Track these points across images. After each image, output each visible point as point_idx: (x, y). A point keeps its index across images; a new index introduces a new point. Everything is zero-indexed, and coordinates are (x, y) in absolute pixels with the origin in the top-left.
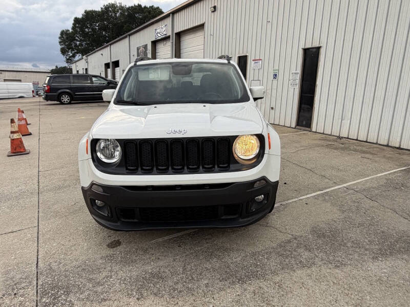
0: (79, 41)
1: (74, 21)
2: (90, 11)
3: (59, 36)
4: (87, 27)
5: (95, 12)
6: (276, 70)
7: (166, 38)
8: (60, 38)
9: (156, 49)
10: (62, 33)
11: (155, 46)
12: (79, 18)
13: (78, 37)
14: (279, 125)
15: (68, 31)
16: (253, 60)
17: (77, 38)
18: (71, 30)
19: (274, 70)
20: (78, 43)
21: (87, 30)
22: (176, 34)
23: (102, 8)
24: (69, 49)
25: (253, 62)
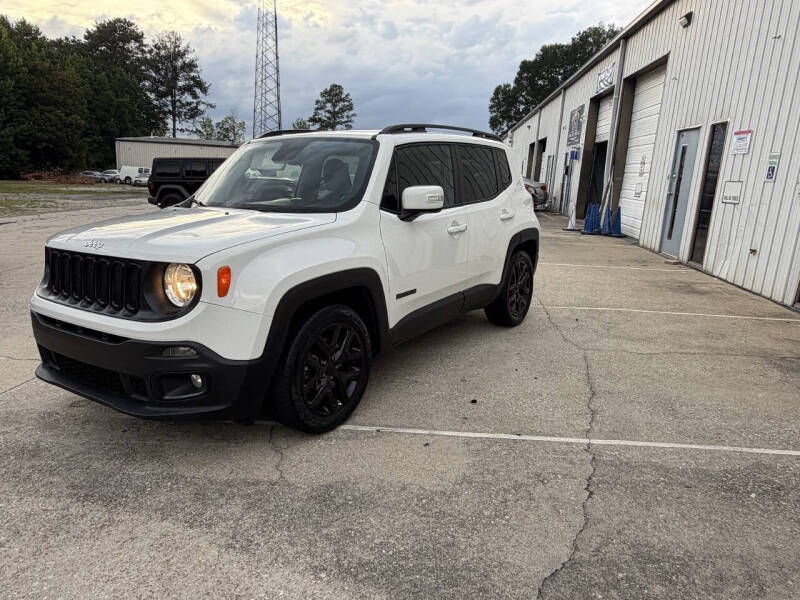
0: (523, 104)
1: (521, 67)
2: (551, 47)
3: (492, 95)
4: (542, 78)
5: (560, 47)
6: (775, 157)
7: (609, 94)
8: (492, 100)
9: (597, 114)
10: (498, 91)
11: (598, 107)
12: (530, 62)
13: (523, 96)
14: (759, 295)
15: (509, 86)
16: (736, 134)
17: (521, 98)
18: (512, 85)
19: (771, 157)
20: (522, 107)
21: (540, 82)
22: (625, 80)
23: (573, 39)
24: (504, 119)
25: (735, 138)
